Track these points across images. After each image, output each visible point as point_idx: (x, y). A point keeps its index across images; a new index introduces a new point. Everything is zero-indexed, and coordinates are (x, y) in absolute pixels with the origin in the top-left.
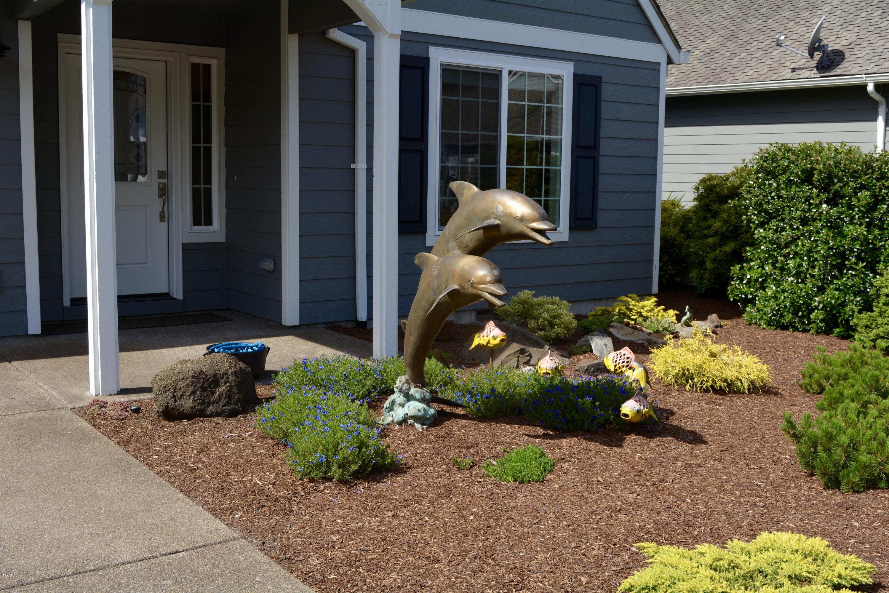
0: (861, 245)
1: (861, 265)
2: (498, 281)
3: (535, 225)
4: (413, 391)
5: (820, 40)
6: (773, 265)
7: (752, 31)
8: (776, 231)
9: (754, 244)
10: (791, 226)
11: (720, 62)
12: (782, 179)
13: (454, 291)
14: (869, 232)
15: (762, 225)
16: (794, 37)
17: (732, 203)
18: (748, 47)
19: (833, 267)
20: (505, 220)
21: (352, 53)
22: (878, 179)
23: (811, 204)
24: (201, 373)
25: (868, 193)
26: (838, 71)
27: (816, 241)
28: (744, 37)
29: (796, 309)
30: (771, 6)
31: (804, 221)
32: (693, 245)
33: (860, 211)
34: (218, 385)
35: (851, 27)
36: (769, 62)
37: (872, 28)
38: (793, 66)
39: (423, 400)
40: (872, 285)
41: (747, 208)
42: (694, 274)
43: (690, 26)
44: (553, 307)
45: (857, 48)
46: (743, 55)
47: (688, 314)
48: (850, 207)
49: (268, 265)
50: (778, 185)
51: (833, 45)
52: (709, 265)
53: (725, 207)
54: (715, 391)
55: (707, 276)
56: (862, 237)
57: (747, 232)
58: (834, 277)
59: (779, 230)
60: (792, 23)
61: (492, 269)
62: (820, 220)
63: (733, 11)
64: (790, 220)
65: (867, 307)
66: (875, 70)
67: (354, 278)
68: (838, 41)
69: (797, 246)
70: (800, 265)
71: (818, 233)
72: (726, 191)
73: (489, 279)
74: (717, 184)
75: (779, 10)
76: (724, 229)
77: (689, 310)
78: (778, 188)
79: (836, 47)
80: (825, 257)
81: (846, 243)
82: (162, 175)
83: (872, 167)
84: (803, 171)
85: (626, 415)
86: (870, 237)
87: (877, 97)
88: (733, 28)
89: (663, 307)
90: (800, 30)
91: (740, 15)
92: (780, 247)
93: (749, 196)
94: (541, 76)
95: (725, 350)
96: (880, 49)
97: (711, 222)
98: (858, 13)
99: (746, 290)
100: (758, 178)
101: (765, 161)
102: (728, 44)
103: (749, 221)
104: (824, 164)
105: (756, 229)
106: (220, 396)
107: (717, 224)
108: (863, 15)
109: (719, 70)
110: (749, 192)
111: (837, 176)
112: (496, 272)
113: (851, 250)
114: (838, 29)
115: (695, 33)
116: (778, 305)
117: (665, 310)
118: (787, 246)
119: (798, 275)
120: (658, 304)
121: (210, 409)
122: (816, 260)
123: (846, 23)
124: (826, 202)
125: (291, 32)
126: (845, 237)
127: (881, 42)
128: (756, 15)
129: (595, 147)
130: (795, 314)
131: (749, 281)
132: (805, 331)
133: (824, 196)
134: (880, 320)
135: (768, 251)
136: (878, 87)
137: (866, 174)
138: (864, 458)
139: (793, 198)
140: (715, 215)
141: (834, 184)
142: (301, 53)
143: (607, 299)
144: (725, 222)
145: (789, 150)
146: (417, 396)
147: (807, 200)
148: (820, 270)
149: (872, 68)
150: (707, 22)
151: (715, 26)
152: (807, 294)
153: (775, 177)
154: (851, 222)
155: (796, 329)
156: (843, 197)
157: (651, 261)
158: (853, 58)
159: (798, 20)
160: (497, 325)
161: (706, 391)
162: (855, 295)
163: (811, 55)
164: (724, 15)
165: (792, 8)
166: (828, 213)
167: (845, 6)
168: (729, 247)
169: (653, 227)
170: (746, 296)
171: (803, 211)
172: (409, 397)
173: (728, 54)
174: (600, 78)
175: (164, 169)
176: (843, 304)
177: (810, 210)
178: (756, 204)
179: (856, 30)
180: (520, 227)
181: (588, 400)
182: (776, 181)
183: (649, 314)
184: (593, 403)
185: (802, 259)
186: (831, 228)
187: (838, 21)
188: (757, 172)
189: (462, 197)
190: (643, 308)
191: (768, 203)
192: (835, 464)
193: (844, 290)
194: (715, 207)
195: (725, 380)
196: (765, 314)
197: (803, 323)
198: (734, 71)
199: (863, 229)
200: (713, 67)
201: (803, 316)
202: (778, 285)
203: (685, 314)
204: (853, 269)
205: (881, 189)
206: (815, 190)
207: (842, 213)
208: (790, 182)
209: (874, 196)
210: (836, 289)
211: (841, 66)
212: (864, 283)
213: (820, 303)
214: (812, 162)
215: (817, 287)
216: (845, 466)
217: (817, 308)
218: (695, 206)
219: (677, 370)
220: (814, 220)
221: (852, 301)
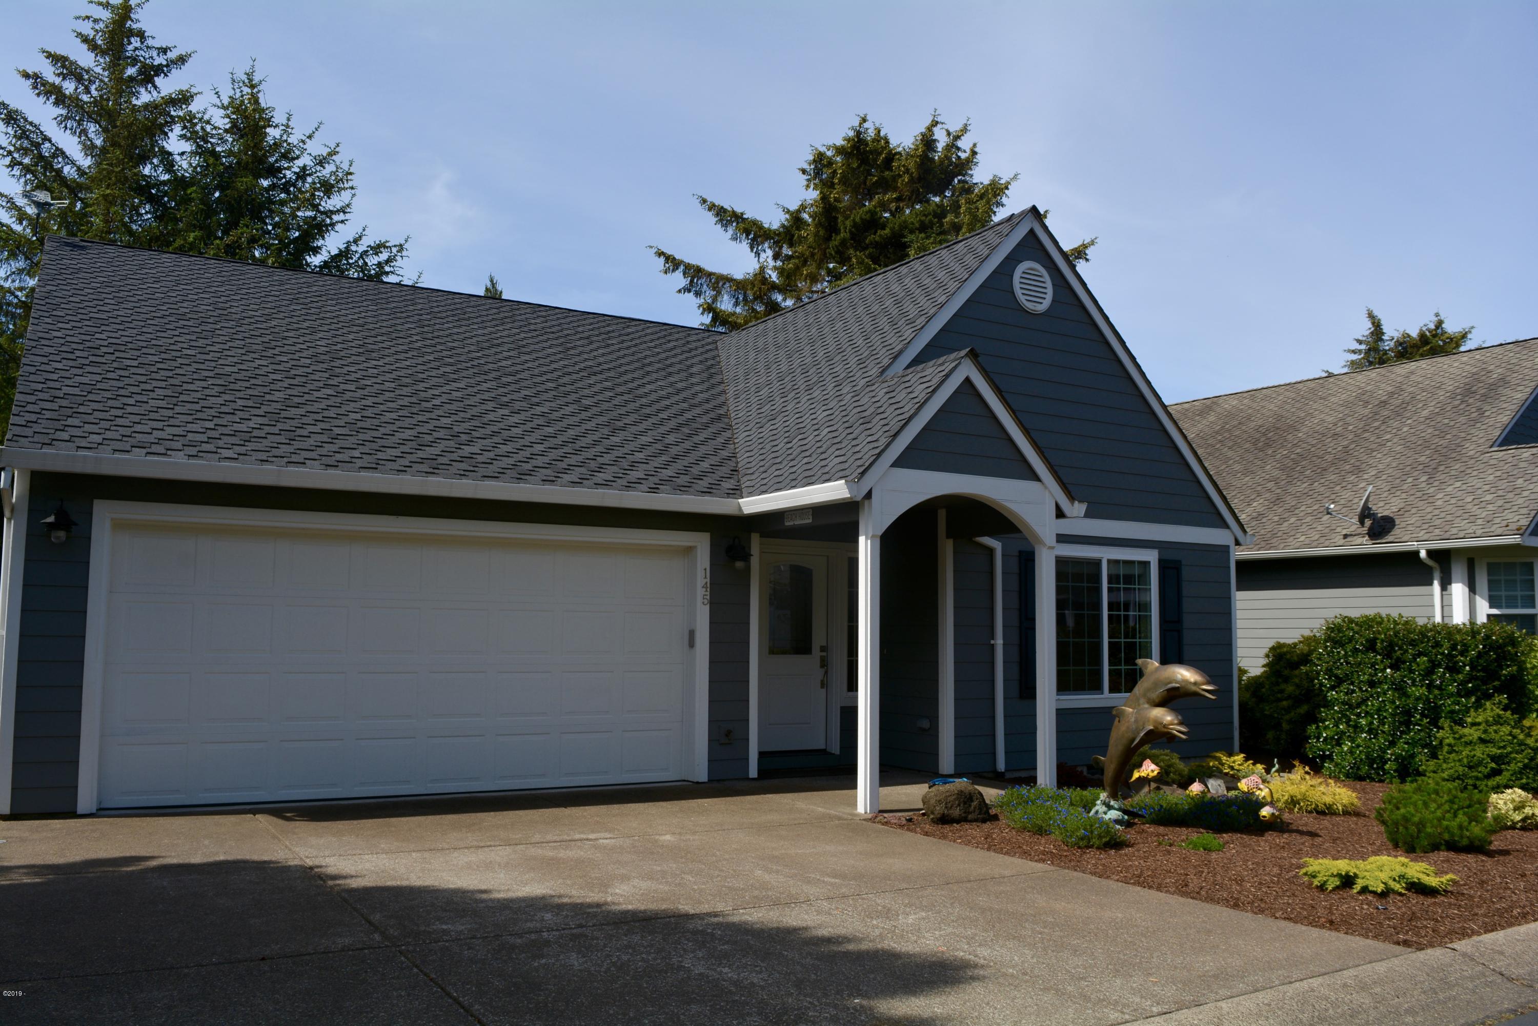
0: (1424, 704)
1: (1425, 721)
2: (1181, 723)
3: (1204, 687)
4: (1112, 803)
5: (1370, 509)
6: (1347, 723)
7: (1298, 494)
8: (1347, 694)
9: (1328, 705)
10: (1360, 689)
11: (1269, 528)
12: (1349, 647)
13: (1151, 731)
14: (1429, 692)
15: (1333, 688)
16: (1342, 502)
17: (1304, 669)
18: (1297, 511)
19: (1401, 723)
20: (1183, 684)
21: (991, 551)
22: (1433, 647)
23: (1376, 669)
24: (962, 791)
25: (1425, 659)
26: (1390, 538)
27: (1383, 701)
28: (1290, 501)
29: (1371, 761)
30: (1315, 468)
31: (1372, 684)
32: (1267, 708)
33: (1420, 674)
34: (972, 801)
35: (1398, 493)
36: (1320, 528)
37: (1419, 494)
38: (1344, 532)
39: (1119, 809)
40: (1435, 738)
41: (1318, 673)
42: (1270, 735)
43: (1232, 488)
44: (1167, 758)
45: (1407, 514)
46: (1293, 520)
47: (1277, 766)
48: (1411, 671)
49: (925, 724)
50: (1346, 653)
51: (1381, 510)
52: (1285, 726)
53: (1297, 672)
54: (1318, 812)
55: (1283, 736)
56: (1424, 697)
57: (1318, 695)
58: (1402, 732)
59: (1350, 692)
60: (1338, 488)
61: (1177, 716)
62: (1386, 683)
63: (1276, 473)
64: (1359, 683)
65: (1434, 756)
66: (1425, 538)
67: (994, 736)
68: (1387, 507)
69: (1367, 706)
70: (1372, 723)
71: (1385, 694)
72: (1296, 658)
73: (1176, 722)
74: (1287, 652)
75: (1324, 473)
76: (1297, 692)
77: (1278, 763)
78: (1346, 655)
79: (1386, 513)
80: (1393, 715)
81: (1411, 702)
82: (823, 649)
83: (1427, 636)
84: (1367, 641)
85: (1264, 817)
86: (1431, 696)
87: (1430, 563)
88: (1279, 491)
89: (1251, 762)
90: (1347, 494)
91: (1284, 477)
92: (1351, 707)
93: (1320, 662)
94: (1132, 562)
95: (1321, 783)
96: (1429, 516)
97: (1283, 686)
98: (1404, 478)
99: (1323, 746)
100: (1326, 647)
101: (1332, 632)
102: (1275, 508)
103: (1321, 685)
104: (1385, 635)
105: (1328, 692)
106: (975, 808)
107: (1290, 689)
108: (1410, 480)
109: (1269, 535)
110: (1319, 659)
111: (1397, 645)
112: (1180, 717)
113: (1416, 709)
114: (1385, 495)
115: (1239, 495)
116: (1355, 759)
117: (1254, 764)
118: (1359, 705)
119: (1370, 732)
120: (1246, 759)
121: (970, 817)
122: (1385, 717)
123: (1393, 489)
124: (1390, 667)
125: (948, 537)
126: (1408, 697)
127: (1429, 510)
128: (1301, 478)
129: (1179, 621)
130: (1371, 766)
131: (1326, 739)
132: (1381, 781)
133: (1388, 662)
134: (1445, 766)
135: (1341, 712)
136: (1430, 553)
137: (1422, 643)
138: (1429, 830)
139: (1360, 664)
140: (1286, 680)
141: (1396, 652)
142: (955, 552)
143: (1195, 757)
144: (1298, 686)
145: (1351, 621)
146: (1116, 806)
147: (1373, 665)
148: (1389, 726)
149: (1422, 534)
150: (1250, 484)
151: (1259, 488)
152: (1380, 748)
153: (1342, 645)
154: (1414, 684)
155: (1372, 780)
156: (1404, 662)
157: (1232, 723)
158: (1403, 524)
159: (1344, 484)
160: (1153, 763)
161: (1310, 812)
162: (1424, 747)
163: (1362, 523)
164: (1267, 477)
165: (1337, 471)
166: (1392, 676)
167: (1391, 470)
168: (1303, 709)
169: (1231, 691)
170: (1324, 752)
171: (1370, 675)
172: (1110, 807)
173: (1276, 518)
174: (1180, 562)
175: (825, 644)
176: (1413, 756)
177: (1376, 675)
178: (1327, 669)
179: (1404, 496)
180: (1194, 688)
181: (1234, 808)
182: (1343, 649)
183: (1241, 767)
184: (1238, 811)
185: (1373, 717)
186: (1396, 689)
187: (1385, 487)
188: (1326, 641)
189: (1146, 668)
190: (1234, 762)
191: (1338, 668)
192: (1412, 836)
193: (1412, 743)
194: (1286, 672)
195: (1325, 805)
196: (1343, 767)
197: (1379, 774)
198: (1285, 536)
199: (1424, 690)
200: (1263, 532)
201: (1378, 768)
202: (1353, 741)
203: (1274, 766)
204: (1419, 725)
205: (1436, 655)
206: (1379, 657)
207: (1405, 677)
208: (1356, 651)
209: (1430, 661)
210: (1406, 743)
211: (1392, 533)
212: (1430, 737)
213: (1392, 755)
214: (1374, 632)
215: (1389, 741)
216: (1418, 837)
217: (1389, 759)
218: (1265, 672)
219: (1286, 798)
220: (1381, 683)
221: (1420, 753)
